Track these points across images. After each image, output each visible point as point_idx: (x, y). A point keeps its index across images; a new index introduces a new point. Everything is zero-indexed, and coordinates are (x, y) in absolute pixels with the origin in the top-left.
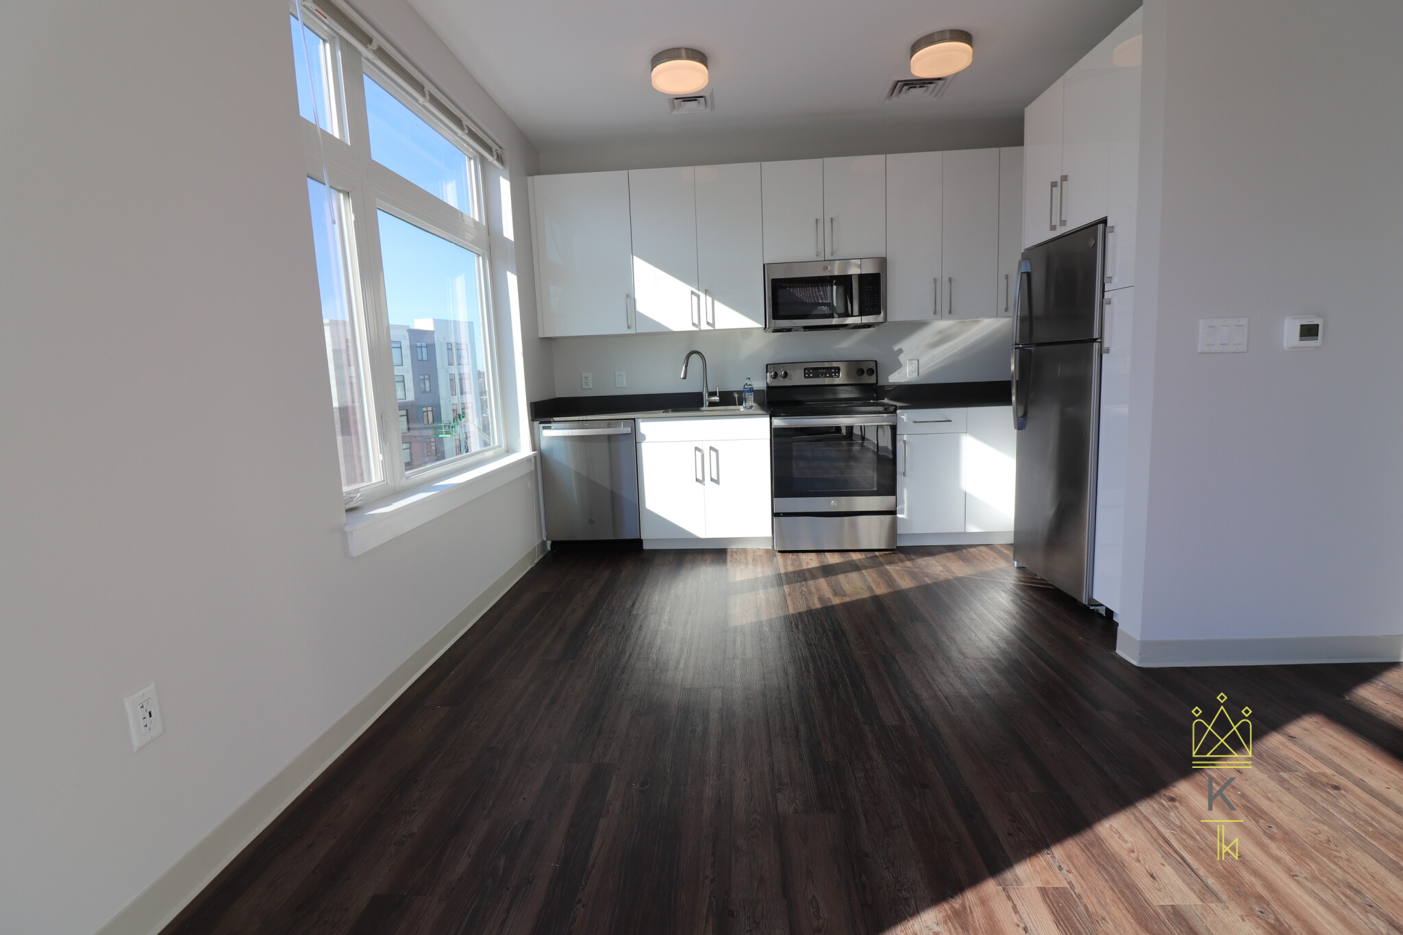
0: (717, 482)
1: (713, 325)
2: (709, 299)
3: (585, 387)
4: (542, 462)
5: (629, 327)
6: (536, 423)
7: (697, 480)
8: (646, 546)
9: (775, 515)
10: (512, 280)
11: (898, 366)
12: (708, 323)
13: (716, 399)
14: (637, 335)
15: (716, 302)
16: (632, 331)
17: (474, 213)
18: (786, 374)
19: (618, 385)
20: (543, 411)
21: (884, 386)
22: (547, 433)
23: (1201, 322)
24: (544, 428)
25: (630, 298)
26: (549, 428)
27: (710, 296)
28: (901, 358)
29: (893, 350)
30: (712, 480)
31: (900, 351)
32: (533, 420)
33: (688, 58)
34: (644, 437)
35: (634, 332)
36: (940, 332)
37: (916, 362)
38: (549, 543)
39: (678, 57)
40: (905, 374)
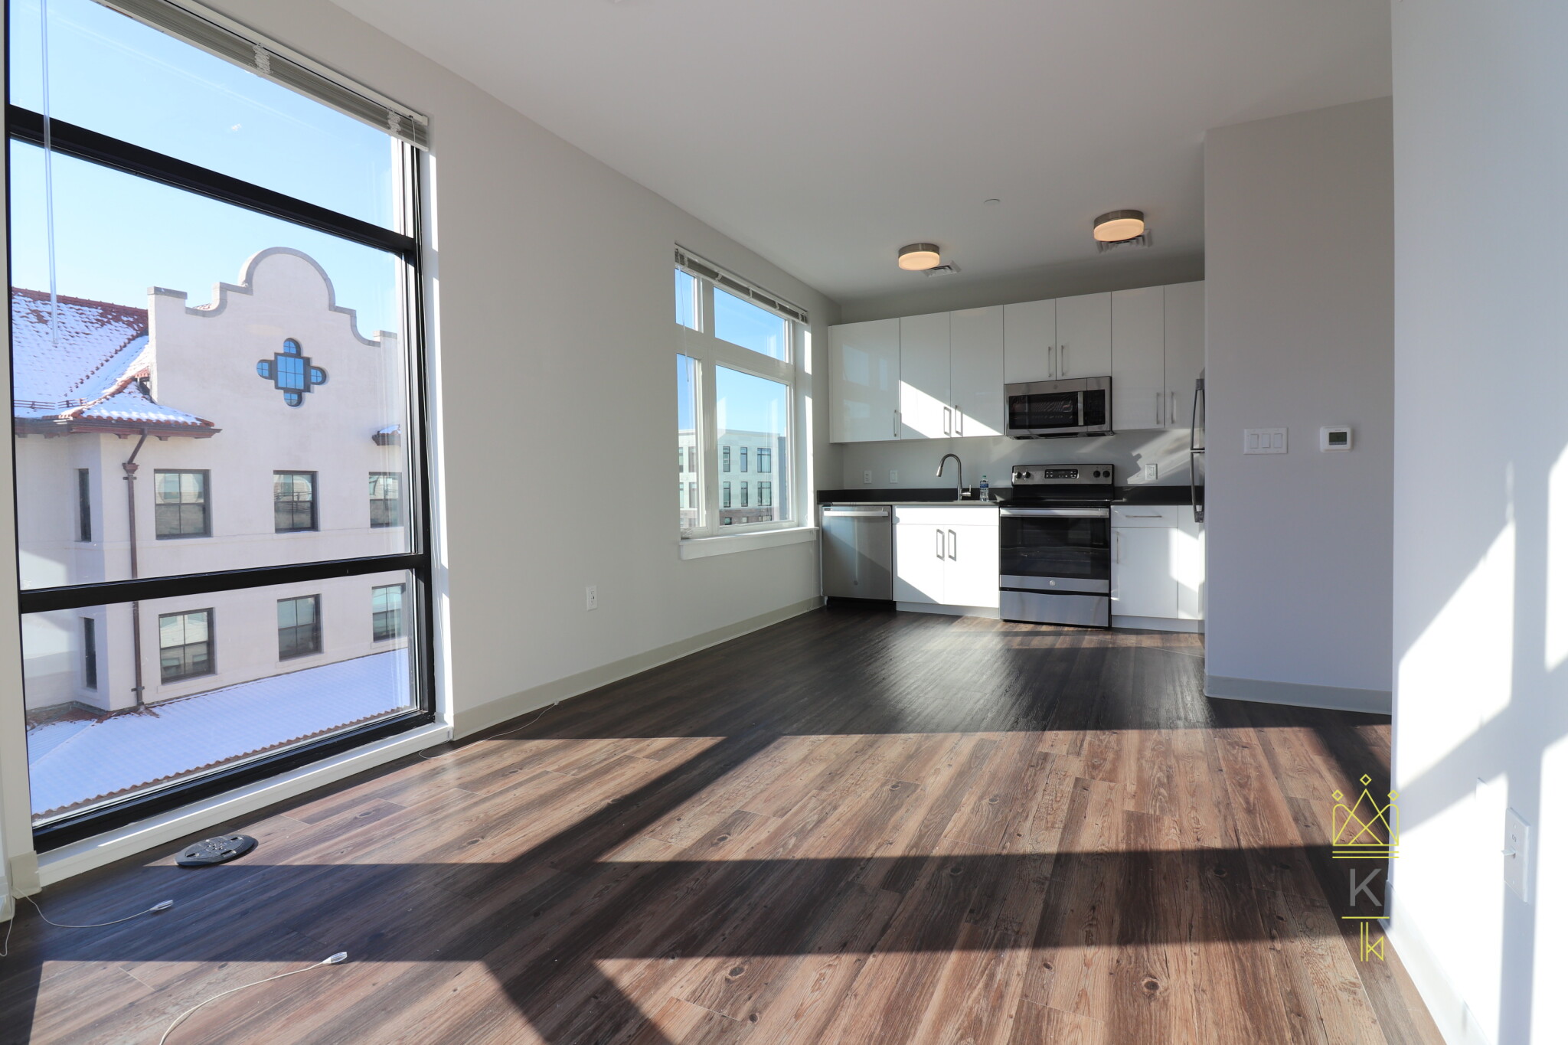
0: (954, 558)
1: (961, 433)
2: (959, 413)
3: (866, 482)
4: (823, 537)
5: (895, 435)
6: (820, 506)
7: (938, 556)
8: (899, 608)
9: (1002, 589)
10: (809, 402)
11: (1137, 469)
12: (957, 432)
13: (968, 494)
14: (902, 441)
15: (964, 415)
16: (897, 439)
17: (785, 358)
18: (1028, 475)
19: (891, 481)
20: (825, 498)
21: (1122, 487)
22: (827, 514)
23: (1246, 431)
24: (826, 510)
25: (897, 413)
26: (829, 510)
27: (960, 410)
28: (1140, 462)
29: (1131, 455)
30: (950, 557)
31: (1139, 456)
32: (818, 504)
33: (924, 250)
34: (898, 520)
35: (899, 439)
36: (1178, 440)
37: (1155, 466)
38: (826, 598)
39: (918, 250)
40: (1144, 477)
